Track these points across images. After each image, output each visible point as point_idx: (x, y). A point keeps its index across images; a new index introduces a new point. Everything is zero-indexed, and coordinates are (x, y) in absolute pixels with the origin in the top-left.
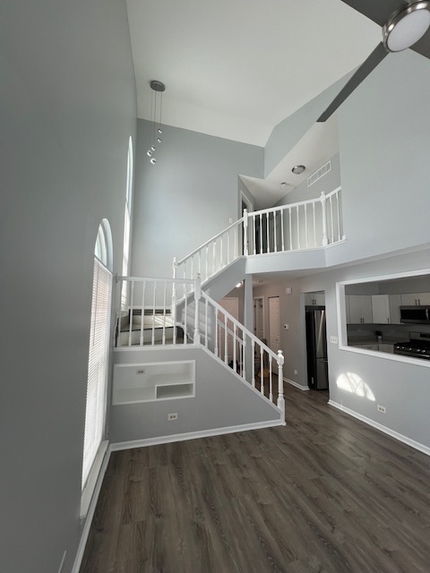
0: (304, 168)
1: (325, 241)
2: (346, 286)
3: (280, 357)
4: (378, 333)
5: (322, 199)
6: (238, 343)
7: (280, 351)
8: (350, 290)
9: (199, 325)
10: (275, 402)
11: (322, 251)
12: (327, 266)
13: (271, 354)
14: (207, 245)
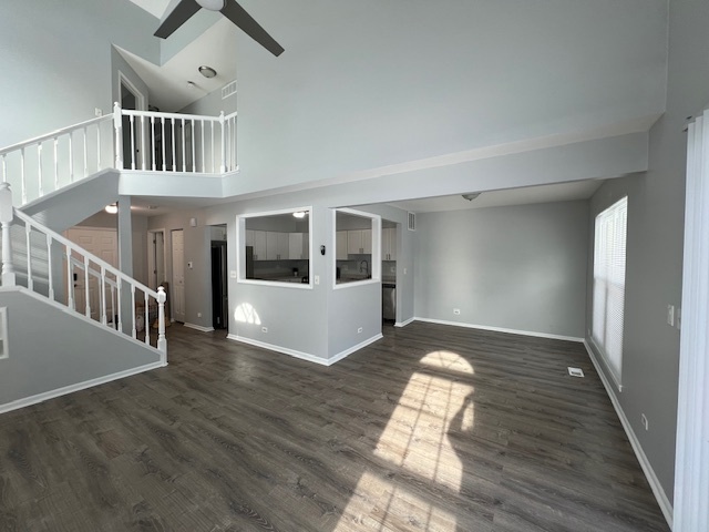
0: (215, 73)
1: (223, 168)
2: (247, 220)
3: (161, 295)
4: (295, 270)
5: (221, 119)
6: (108, 286)
7: (161, 288)
8: (251, 224)
9: (11, 258)
10: (154, 343)
11: (219, 179)
12: (224, 196)
13: (148, 292)
14: (39, 141)
